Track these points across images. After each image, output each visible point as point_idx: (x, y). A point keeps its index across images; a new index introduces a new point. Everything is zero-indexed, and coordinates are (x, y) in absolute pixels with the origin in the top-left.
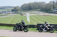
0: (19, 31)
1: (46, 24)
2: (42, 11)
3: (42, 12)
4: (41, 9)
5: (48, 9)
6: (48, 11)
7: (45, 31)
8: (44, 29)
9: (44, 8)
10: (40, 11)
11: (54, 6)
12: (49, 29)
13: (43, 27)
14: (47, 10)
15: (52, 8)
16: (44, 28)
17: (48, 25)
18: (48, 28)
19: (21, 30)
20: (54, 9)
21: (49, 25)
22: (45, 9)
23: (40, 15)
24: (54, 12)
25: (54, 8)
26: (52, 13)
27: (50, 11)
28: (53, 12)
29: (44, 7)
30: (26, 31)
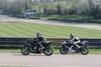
0: (33, 54)
1: (74, 38)
2: (5, 14)
3: (6, 16)
4: (4, 11)
5: (16, 11)
6: (17, 13)
7: (73, 51)
8: (70, 49)
9: (10, 8)
10: (2, 14)
11: (26, 4)
12: (80, 47)
13: (69, 45)
14: (15, 13)
15: (23, 9)
16: (71, 47)
17: (77, 40)
18: (77, 46)
19: (38, 52)
20: (26, 11)
21: (79, 41)
22: (11, 11)
23: (3, 22)
24: (27, 16)
25: (27, 8)
26: (23, 17)
27: (19, 13)
28: (25, 16)
29: (8, 7)
30: (48, 53)
